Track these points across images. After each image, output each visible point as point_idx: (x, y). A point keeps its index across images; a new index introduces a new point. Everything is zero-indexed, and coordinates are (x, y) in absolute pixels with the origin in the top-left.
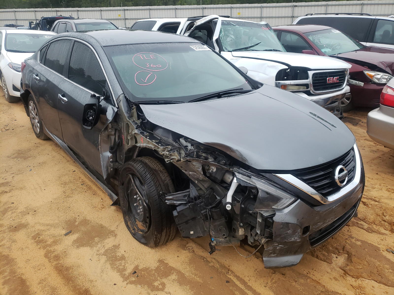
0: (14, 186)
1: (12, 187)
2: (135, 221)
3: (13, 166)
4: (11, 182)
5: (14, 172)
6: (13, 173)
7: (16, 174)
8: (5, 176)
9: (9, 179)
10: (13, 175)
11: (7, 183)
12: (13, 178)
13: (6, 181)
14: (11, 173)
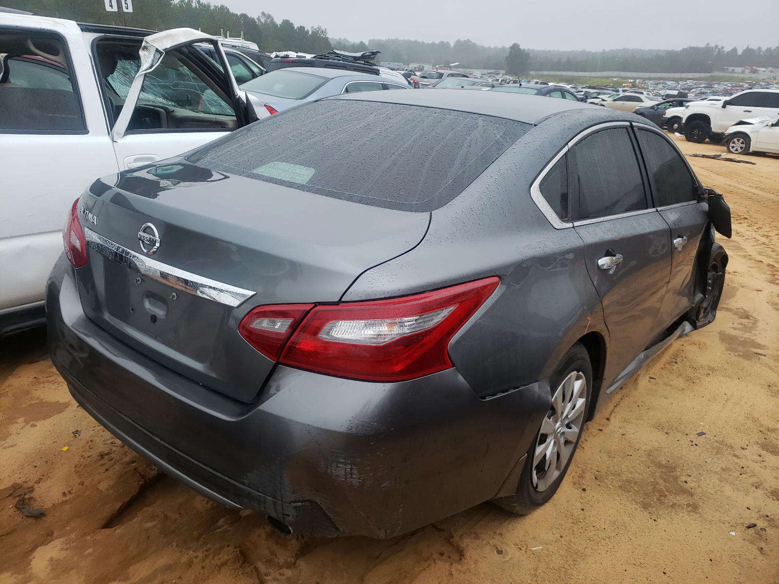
0: (761, 431)
1: (764, 433)
3: (716, 473)
4: (757, 443)
5: (730, 457)
6: (735, 456)
7: (733, 451)
8: (756, 463)
9: (754, 450)
10: (739, 452)
11: (764, 447)
12: (746, 447)
13: (763, 452)
14: (738, 461)
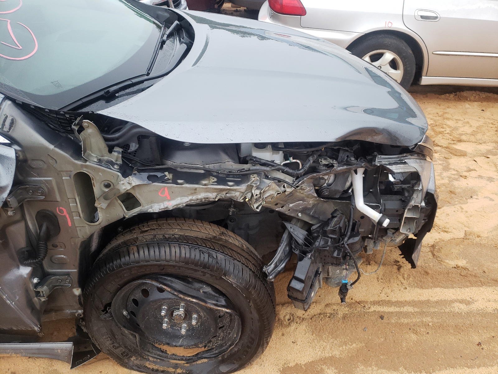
2: (163, 352)
